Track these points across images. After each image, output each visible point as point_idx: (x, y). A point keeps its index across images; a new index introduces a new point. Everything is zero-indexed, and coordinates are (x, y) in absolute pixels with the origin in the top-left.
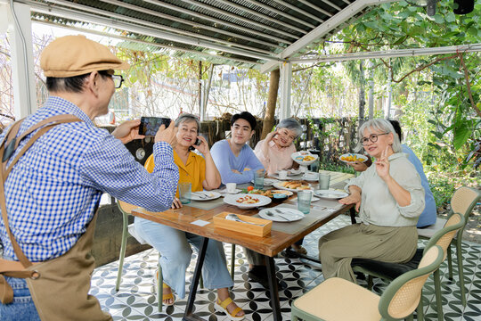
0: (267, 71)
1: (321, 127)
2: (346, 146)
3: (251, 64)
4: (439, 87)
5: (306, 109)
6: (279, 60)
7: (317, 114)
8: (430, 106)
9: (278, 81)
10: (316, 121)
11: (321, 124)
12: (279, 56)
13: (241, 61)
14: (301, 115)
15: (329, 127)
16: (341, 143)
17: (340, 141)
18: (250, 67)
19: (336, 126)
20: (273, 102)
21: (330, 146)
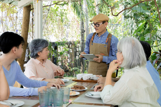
0: (21, 8)
1: (56, 48)
2: (71, 61)
10: (53, 44)
16: (68, 60)
17: (68, 58)
18: (10, 2)
19: (66, 47)
20: (26, 30)
21: (62, 61)
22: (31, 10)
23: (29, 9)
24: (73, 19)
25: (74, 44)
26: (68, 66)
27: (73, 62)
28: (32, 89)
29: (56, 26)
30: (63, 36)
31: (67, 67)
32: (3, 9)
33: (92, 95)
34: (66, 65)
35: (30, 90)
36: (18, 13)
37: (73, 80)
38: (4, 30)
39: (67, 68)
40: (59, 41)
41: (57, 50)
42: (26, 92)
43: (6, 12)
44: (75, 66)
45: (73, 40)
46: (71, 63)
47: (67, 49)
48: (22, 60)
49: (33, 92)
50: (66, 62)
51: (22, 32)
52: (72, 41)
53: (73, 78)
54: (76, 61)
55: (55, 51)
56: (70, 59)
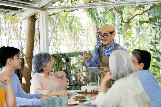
0: (25, 19)
1: (68, 60)
2: (88, 75)
3: (14, 12)
4: (155, 24)
5: (54, 45)
6: (37, 8)
7: (64, 50)
8: (150, 38)
9: (34, 24)
10: (64, 55)
11: (67, 57)
12: (36, 5)
13: (6, 10)
14: (52, 51)
15: (73, 61)
16: (84, 73)
17: (83, 71)
18: (13, 15)
19: (79, 58)
20: (31, 42)
21: (75, 76)
22: (36, 19)
23: (34, 19)
24: (87, 24)
25: (90, 54)
26: (84, 80)
27: (90, 76)
28: (36, 99)
29: (67, 34)
30: (76, 45)
31: (82, 81)
32: (6, 20)
33: (90, 103)
34: (81, 80)
35: (35, 100)
36: (23, 23)
37: (78, 93)
38: (8, 43)
39: (82, 83)
40: (69, 52)
41: (69, 62)
42: (31, 102)
43: (9, 23)
44: (92, 81)
45: (89, 49)
46: (88, 77)
47: (81, 60)
48: (28, 75)
49: (37, 102)
50: (81, 76)
51: (27, 44)
52: (87, 50)
53: (78, 91)
54: (93, 75)
55: (67, 63)
56: (86, 73)
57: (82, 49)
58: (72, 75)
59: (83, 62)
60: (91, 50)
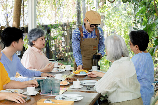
1: (49, 31)
10: (46, 27)
16: (63, 44)
17: (62, 42)
19: (60, 30)
21: (55, 46)
25: (69, 25)
26: (63, 51)
27: (68, 47)
30: (56, 16)
31: (61, 52)
44: (70, 51)
52: (66, 22)
55: (48, 34)
56: (65, 43)
57: (62, 21)
58: (52, 45)
59: (63, 33)
60: (70, 22)
